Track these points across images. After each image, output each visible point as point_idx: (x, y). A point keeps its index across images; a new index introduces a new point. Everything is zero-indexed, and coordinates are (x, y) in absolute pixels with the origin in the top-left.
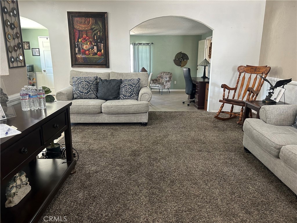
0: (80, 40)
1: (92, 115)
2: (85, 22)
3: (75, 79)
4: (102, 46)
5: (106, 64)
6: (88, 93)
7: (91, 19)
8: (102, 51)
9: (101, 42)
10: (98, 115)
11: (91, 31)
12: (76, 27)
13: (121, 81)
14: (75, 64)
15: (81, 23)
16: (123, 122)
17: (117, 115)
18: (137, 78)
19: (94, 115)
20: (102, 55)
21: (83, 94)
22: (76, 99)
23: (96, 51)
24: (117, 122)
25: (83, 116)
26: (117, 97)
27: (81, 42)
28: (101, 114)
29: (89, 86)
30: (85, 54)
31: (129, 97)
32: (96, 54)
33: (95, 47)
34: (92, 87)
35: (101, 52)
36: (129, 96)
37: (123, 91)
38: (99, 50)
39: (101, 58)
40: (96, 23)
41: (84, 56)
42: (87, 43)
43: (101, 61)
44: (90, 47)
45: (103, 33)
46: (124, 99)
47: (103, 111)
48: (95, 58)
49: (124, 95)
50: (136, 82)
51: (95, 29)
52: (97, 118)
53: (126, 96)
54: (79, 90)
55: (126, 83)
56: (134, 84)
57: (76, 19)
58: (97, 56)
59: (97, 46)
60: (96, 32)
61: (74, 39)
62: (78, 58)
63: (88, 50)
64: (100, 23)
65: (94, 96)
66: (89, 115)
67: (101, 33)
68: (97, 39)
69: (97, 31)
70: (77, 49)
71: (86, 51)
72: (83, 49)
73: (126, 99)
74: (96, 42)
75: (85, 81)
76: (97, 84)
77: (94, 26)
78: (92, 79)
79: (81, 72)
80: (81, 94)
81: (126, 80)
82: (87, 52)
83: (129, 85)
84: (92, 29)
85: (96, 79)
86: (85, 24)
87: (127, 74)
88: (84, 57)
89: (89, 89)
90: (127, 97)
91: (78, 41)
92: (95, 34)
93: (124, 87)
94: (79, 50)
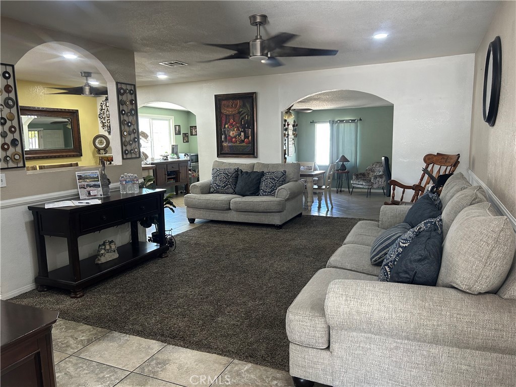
0: (226, 126)
1: (221, 211)
2: (232, 105)
3: (215, 170)
4: (250, 132)
5: (252, 152)
6: (225, 186)
7: (238, 101)
8: (250, 137)
9: (248, 128)
10: (227, 211)
11: (238, 115)
12: (223, 111)
13: (263, 174)
14: (221, 154)
15: (228, 106)
16: (253, 222)
17: (246, 213)
18: (282, 170)
19: (222, 211)
20: (249, 143)
21: (220, 188)
22: (212, 193)
23: (243, 138)
24: (246, 221)
25: (212, 212)
26: (256, 193)
27: (228, 127)
28: (230, 211)
29: (227, 179)
30: (232, 142)
31: (269, 194)
32: (243, 141)
33: (242, 134)
34: (231, 180)
35: (248, 139)
36: (269, 192)
37: (263, 186)
38: (246, 137)
39: (248, 146)
40: (244, 105)
41: (230, 144)
42: (234, 129)
43: (248, 150)
44: (237, 134)
45: (251, 117)
46: (264, 195)
47: (231, 208)
48: (242, 146)
49: (263, 191)
50: (280, 175)
51: (243, 112)
52: (226, 215)
53: (266, 192)
54: (215, 183)
55: (268, 176)
56: (277, 177)
57: (224, 102)
58: (244, 144)
59: (243, 132)
60: (243, 116)
61: (221, 125)
62: (225, 146)
63: (235, 137)
64: (248, 106)
65: (231, 190)
66: (218, 211)
67: (249, 117)
68: (245, 124)
69: (245, 114)
70: (223, 137)
71: (232, 138)
72: (229, 136)
73: (265, 195)
74: (244, 128)
75: (224, 173)
76: (237, 177)
77: (241, 109)
78: (232, 171)
79: (223, 163)
80: (218, 187)
81: (269, 172)
82: (234, 140)
83: (270, 178)
84: (239, 113)
85: (236, 171)
86: (232, 107)
87: (274, 165)
88: (230, 146)
89: (226, 183)
90: (266, 194)
91: (225, 128)
92: (242, 119)
93: (264, 181)
94: (226, 138)
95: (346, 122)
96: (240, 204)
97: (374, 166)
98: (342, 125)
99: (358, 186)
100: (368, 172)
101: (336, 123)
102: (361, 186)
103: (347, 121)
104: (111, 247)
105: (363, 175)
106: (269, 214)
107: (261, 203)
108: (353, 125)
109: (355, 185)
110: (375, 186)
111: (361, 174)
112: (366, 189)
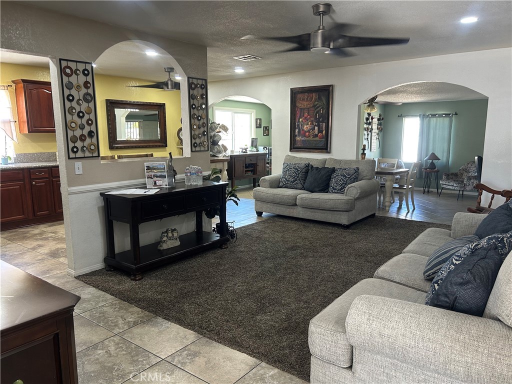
0: (301, 120)
1: (287, 206)
2: (307, 99)
3: (286, 165)
4: (324, 126)
5: (325, 146)
6: (294, 181)
7: (314, 94)
8: (324, 132)
9: (323, 122)
10: (293, 207)
11: (313, 109)
12: (297, 105)
13: (333, 170)
14: (293, 148)
15: (303, 100)
16: (319, 219)
17: (312, 210)
18: (355, 167)
19: (288, 207)
20: (322, 137)
21: (289, 183)
22: (281, 187)
23: (316, 132)
24: (312, 218)
25: (279, 206)
26: (325, 189)
27: (302, 121)
28: (296, 207)
29: (297, 174)
30: (305, 136)
31: (339, 191)
32: (316, 136)
33: (316, 128)
34: (300, 175)
35: (322, 133)
36: (339, 190)
37: (333, 183)
38: (320, 131)
39: (322, 141)
40: (320, 98)
41: (303, 139)
42: (308, 123)
43: (321, 145)
44: (311, 128)
45: (326, 111)
46: (333, 192)
47: (297, 203)
48: (315, 141)
49: (333, 188)
50: (352, 172)
51: (318, 105)
52: (292, 210)
53: (335, 189)
54: (285, 178)
55: (339, 172)
56: (348, 174)
57: (299, 96)
58: (317, 139)
59: (318, 126)
60: (318, 109)
61: (295, 119)
62: (298, 140)
63: (309, 131)
64: (324, 99)
65: (300, 186)
66: (284, 206)
67: (324, 111)
68: (319, 118)
69: (320, 108)
70: (297, 131)
71: (306, 132)
72: (303, 130)
73: (335, 193)
74: (318, 122)
75: (294, 168)
76: (307, 172)
77: (316, 103)
78: (302, 166)
79: (295, 157)
80: (287, 182)
81: (341, 169)
82: (307, 134)
83: (342, 175)
84: (314, 106)
85: (307, 166)
86: (307, 100)
87: (346, 162)
88: (304, 140)
89: (296, 178)
90: (336, 191)
91: (299, 121)
92: (317, 113)
93: (335, 177)
94: (299, 132)
95: (438, 117)
96: (306, 200)
97: (469, 165)
98: (434, 120)
99: (448, 187)
100: (462, 172)
101: (427, 118)
102: (451, 188)
103: (440, 116)
104: (173, 235)
105: (456, 175)
106: (335, 212)
107: (328, 201)
108: (447, 120)
109: (444, 186)
110: (468, 188)
111: (452, 174)
112: (457, 190)
